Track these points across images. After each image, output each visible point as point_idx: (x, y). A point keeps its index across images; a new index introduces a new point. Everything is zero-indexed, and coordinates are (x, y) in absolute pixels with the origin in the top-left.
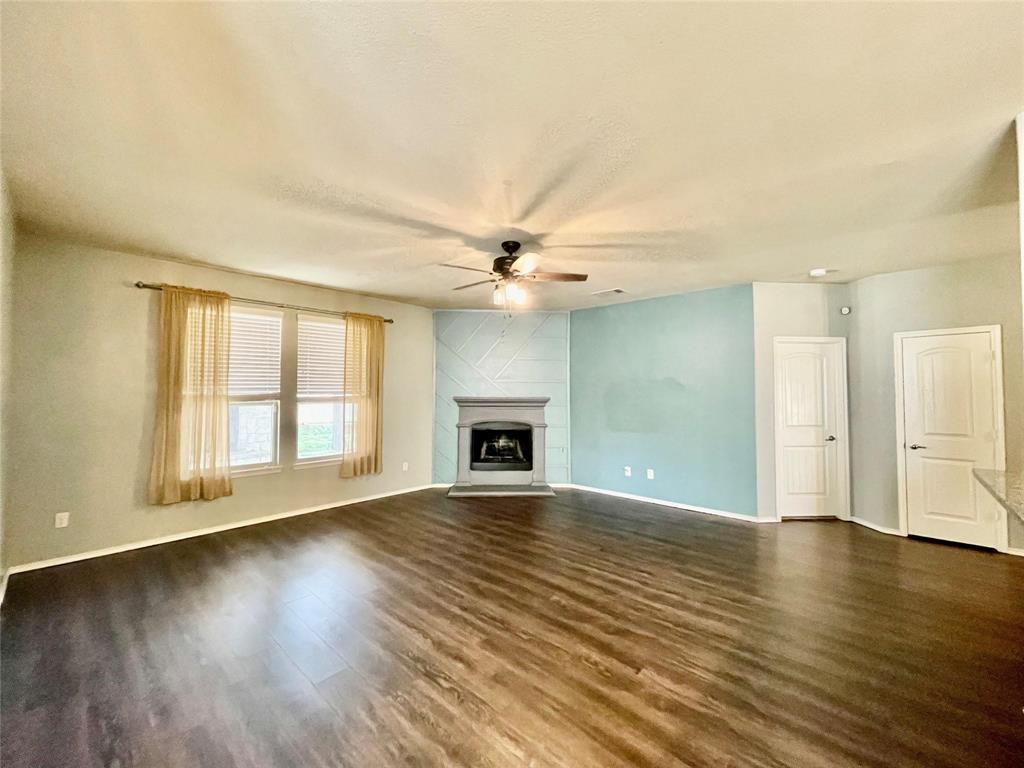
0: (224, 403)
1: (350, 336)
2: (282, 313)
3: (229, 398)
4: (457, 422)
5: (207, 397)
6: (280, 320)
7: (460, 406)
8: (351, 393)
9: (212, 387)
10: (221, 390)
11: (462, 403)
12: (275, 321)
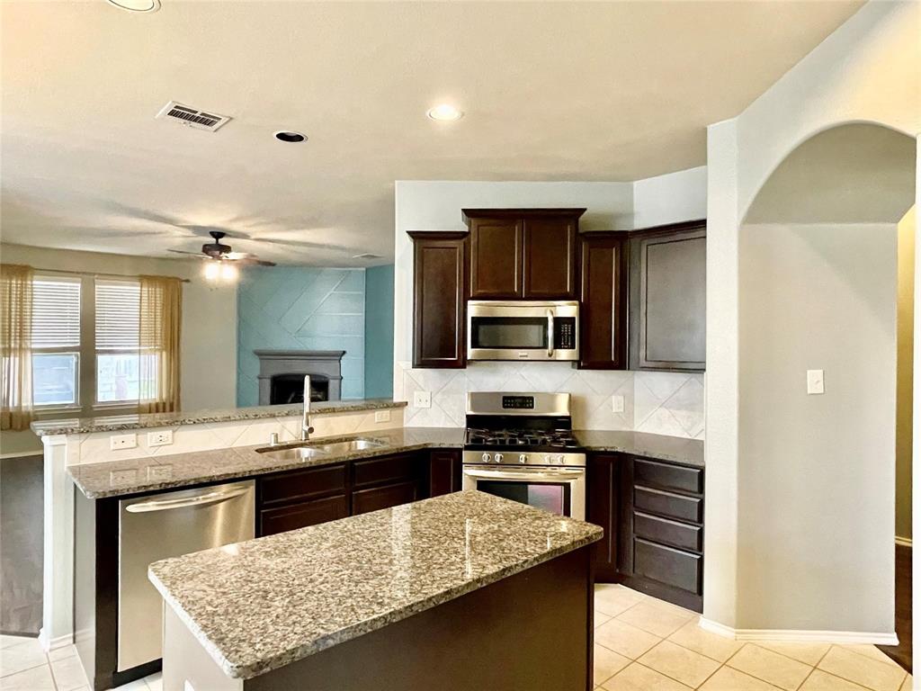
0: (29, 354)
1: (145, 295)
2: (80, 279)
3: (33, 351)
4: (258, 373)
5: (15, 349)
6: (79, 285)
7: (261, 359)
8: (146, 346)
9: (18, 341)
10: (26, 344)
11: (261, 355)
12: (74, 287)
